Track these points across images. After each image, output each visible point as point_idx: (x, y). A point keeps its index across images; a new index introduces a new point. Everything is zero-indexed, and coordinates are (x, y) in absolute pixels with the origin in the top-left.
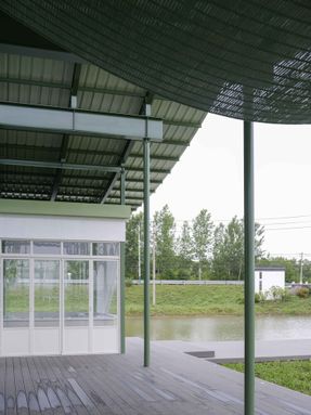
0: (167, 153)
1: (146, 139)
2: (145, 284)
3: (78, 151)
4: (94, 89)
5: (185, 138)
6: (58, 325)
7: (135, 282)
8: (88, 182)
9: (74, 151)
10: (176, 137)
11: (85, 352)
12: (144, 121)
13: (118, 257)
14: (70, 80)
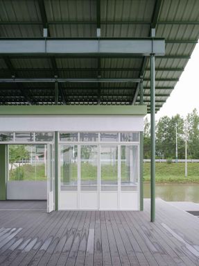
0: (174, 66)
1: (152, 54)
2: (152, 162)
3: (111, 69)
4: (114, 22)
5: (186, 53)
6: (96, 190)
7: (173, 160)
8: (121, 91)
9: (108, 69)
10: (180, 52)
11: (115, 209)
12: (150, 41)
13: (139, 142)
14: (96, 17)
